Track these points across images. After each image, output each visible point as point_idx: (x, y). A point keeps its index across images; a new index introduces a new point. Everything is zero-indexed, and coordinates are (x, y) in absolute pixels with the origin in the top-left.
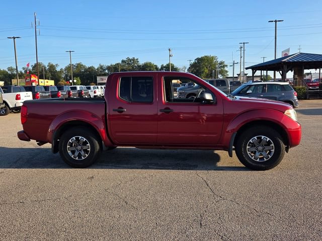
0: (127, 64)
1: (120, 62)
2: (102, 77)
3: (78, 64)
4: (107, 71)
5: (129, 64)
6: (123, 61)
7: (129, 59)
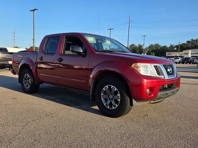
0: (191, 43)
1: (186, 43)
2: (170, 53)
3: (156, 45)
4: (175, 49)
5: (193, 43)
6: (188, 42)
7: (192, 40)
